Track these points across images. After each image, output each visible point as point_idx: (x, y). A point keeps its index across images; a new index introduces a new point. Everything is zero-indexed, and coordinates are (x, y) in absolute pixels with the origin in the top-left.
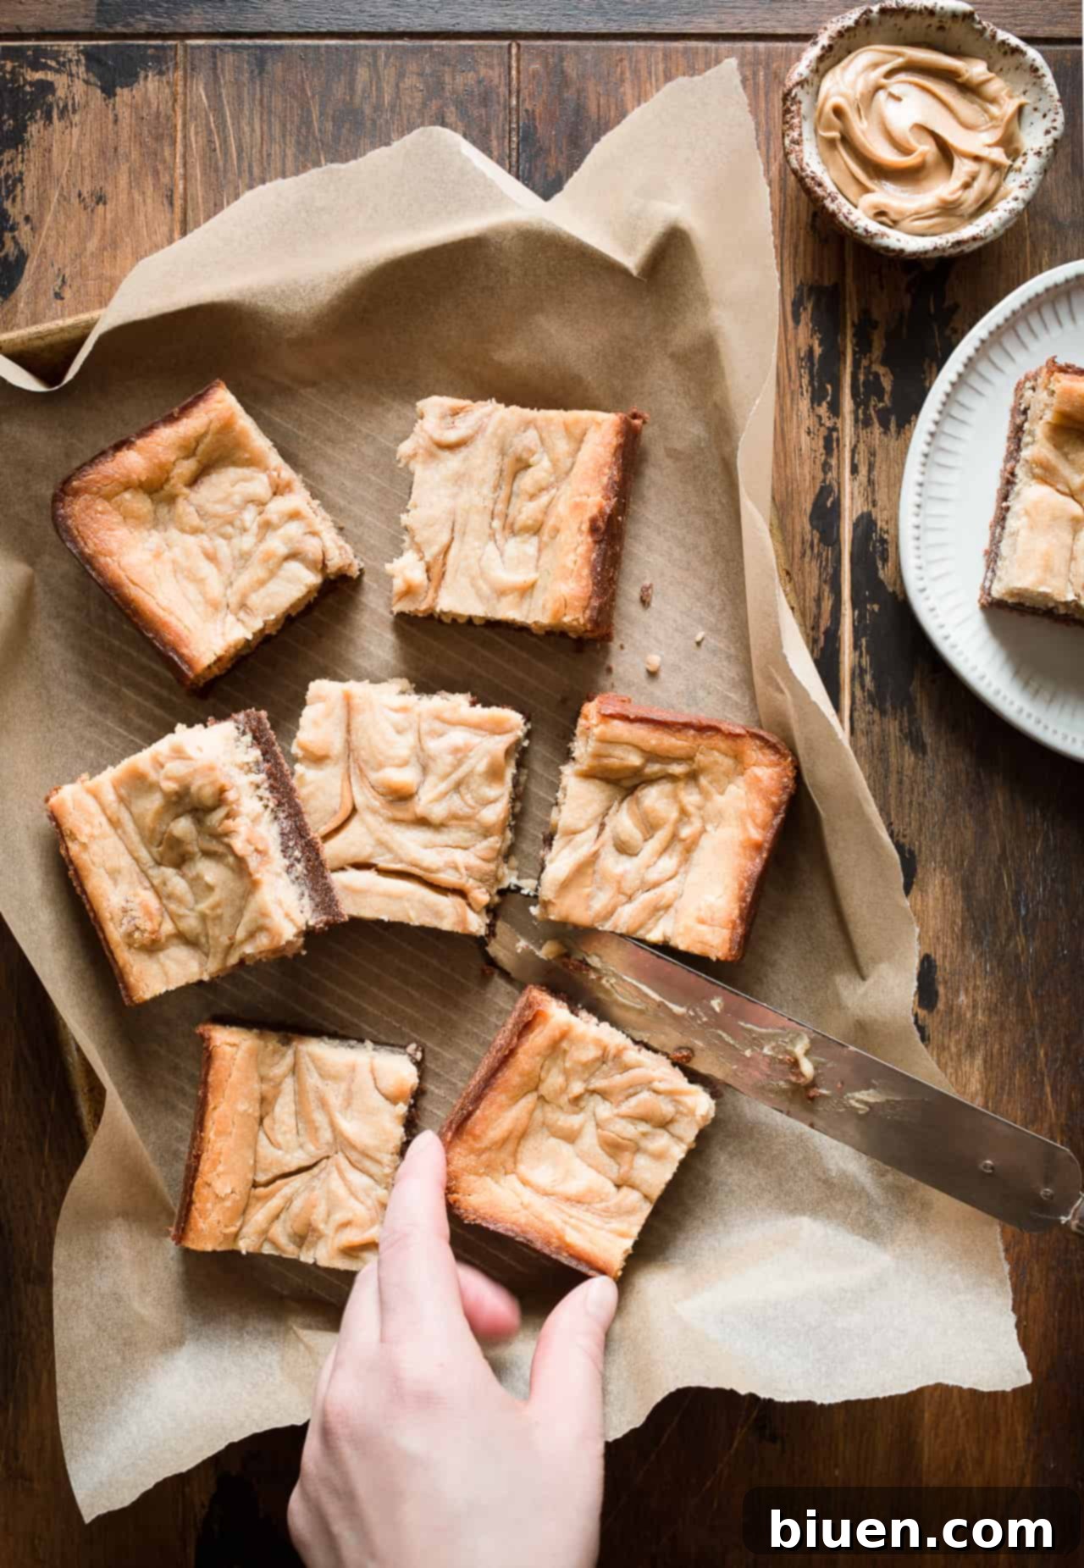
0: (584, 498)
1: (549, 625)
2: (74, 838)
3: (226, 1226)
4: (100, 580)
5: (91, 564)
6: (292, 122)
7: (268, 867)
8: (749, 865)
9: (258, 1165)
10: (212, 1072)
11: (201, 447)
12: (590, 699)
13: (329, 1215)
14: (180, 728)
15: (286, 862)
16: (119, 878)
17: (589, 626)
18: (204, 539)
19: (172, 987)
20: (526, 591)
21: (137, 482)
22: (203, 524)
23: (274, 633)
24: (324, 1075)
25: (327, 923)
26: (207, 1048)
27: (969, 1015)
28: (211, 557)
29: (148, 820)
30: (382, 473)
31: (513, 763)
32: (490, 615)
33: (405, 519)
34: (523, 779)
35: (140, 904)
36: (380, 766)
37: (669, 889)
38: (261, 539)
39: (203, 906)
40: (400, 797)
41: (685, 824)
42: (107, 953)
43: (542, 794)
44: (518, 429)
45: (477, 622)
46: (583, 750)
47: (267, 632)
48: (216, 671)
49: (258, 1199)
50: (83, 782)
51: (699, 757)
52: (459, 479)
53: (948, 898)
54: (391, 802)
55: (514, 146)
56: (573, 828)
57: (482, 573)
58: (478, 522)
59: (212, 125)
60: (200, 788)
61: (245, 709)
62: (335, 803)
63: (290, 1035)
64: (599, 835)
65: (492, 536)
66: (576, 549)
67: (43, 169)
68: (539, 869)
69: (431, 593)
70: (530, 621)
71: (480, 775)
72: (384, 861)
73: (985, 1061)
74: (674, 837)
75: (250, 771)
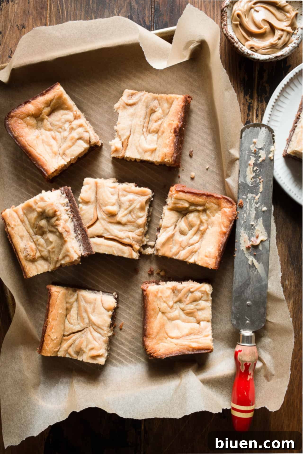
0: (172, 122)
1: (160, 162)
2: (9, 226)
3: (54, 349)
4: (19, 145)
5: (16, 140)
6: (84, 4)
7: (69, 236)
8: (222, 239)
9: (65, 330)
10: (51, 300)
11: (52, 103)
12: (173, 186)
13: (87, 346)
14: (43, 192)
15: (76, 235)
16: (24, 238)
17: (173, 162)
18: (52, 133)
19: (39, 273)
20: (153, 151)
21: (31, 114)
22: (52, 128)
23: (74, 163)
24: (86, 302)
25: (88, 254)
26: (50, 293)
27: (289, 287)
28: (54, 138)
29: (33, 221)
30: (109, 114)
31: (148, 205)
32: (142, 158)
33: (116, 128)
34: (151, 210)
35: (30, 247)
36: (106, 205)
37: (196, 246)
38: (70, 133)
39: (49, 248)
40: (112, 215)
41: (202, 226)
42: (19, 262)
43: (157, 215)
44: (152, 100)
45: (138, 161)
46: (170, 201)
47: (71, 162)
48: (55, 174)
49: (65, 340)
50: (12, 208)
51: (207, 205)
52: (133, 115)
53: (283, 250)
54: (109, 217)
55: (153, 13)
56: (166, 226)
57: (139, 145)
58: (139, 129)
59: (59, 4)
60: (48, 211)
61: (64, 186)
62: (92, 216)
63: (76, 289)
64: (175, 228)
65: (143, 134)
66: (169, 138)
67: (6, 17)
68: (156, 239)
69: (123, 151)
70: (154, 161)
71: (138, 209)
72: (106, 235)
73: (294, 302)
74: (198, 230)
75: (65, 206)
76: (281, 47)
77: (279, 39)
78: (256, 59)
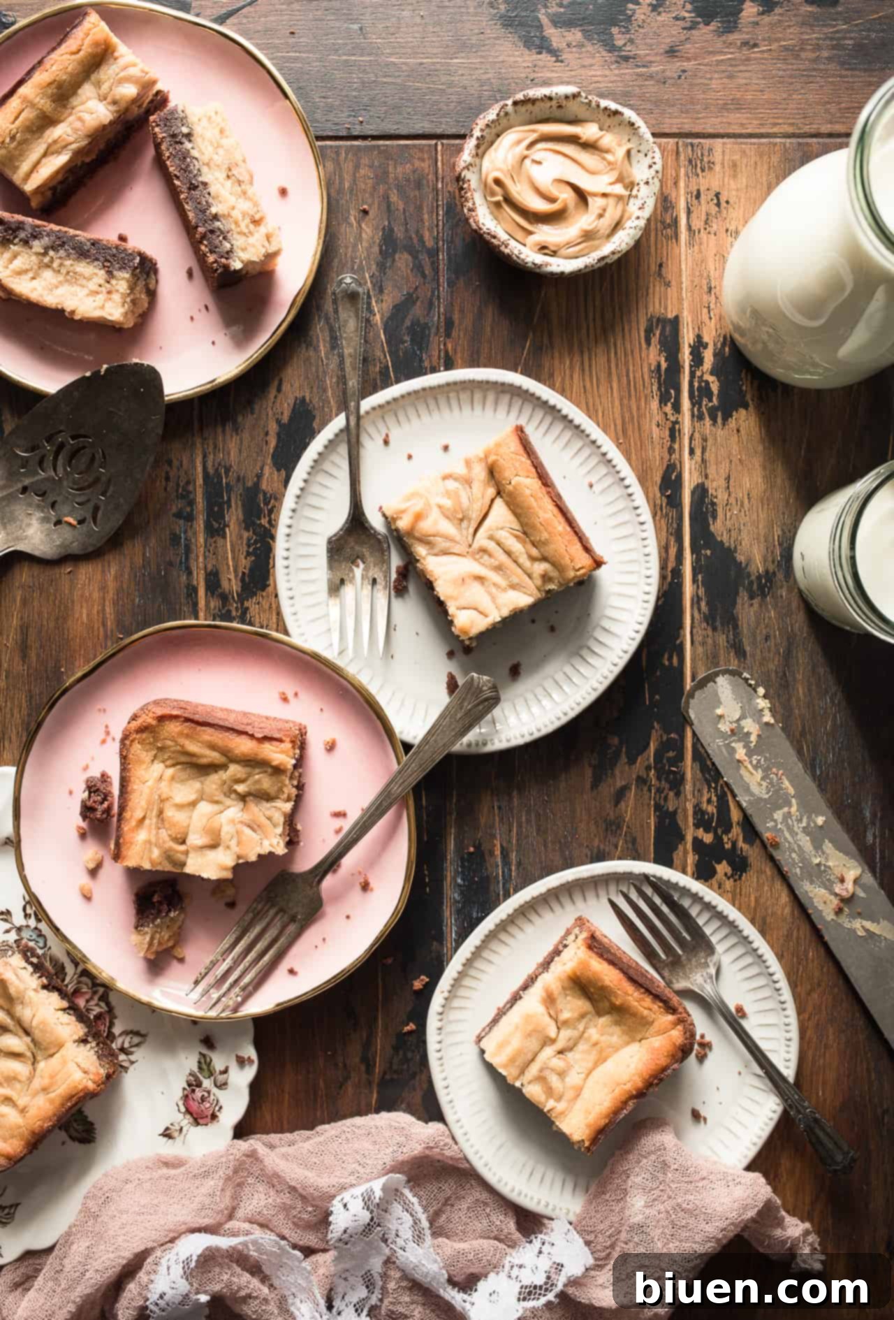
76: (608, 232)
77: (601, 216)
78: (556, 274)
